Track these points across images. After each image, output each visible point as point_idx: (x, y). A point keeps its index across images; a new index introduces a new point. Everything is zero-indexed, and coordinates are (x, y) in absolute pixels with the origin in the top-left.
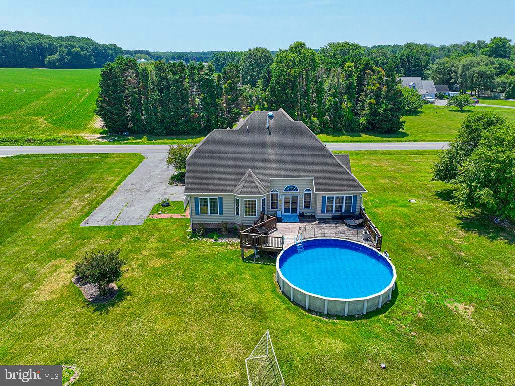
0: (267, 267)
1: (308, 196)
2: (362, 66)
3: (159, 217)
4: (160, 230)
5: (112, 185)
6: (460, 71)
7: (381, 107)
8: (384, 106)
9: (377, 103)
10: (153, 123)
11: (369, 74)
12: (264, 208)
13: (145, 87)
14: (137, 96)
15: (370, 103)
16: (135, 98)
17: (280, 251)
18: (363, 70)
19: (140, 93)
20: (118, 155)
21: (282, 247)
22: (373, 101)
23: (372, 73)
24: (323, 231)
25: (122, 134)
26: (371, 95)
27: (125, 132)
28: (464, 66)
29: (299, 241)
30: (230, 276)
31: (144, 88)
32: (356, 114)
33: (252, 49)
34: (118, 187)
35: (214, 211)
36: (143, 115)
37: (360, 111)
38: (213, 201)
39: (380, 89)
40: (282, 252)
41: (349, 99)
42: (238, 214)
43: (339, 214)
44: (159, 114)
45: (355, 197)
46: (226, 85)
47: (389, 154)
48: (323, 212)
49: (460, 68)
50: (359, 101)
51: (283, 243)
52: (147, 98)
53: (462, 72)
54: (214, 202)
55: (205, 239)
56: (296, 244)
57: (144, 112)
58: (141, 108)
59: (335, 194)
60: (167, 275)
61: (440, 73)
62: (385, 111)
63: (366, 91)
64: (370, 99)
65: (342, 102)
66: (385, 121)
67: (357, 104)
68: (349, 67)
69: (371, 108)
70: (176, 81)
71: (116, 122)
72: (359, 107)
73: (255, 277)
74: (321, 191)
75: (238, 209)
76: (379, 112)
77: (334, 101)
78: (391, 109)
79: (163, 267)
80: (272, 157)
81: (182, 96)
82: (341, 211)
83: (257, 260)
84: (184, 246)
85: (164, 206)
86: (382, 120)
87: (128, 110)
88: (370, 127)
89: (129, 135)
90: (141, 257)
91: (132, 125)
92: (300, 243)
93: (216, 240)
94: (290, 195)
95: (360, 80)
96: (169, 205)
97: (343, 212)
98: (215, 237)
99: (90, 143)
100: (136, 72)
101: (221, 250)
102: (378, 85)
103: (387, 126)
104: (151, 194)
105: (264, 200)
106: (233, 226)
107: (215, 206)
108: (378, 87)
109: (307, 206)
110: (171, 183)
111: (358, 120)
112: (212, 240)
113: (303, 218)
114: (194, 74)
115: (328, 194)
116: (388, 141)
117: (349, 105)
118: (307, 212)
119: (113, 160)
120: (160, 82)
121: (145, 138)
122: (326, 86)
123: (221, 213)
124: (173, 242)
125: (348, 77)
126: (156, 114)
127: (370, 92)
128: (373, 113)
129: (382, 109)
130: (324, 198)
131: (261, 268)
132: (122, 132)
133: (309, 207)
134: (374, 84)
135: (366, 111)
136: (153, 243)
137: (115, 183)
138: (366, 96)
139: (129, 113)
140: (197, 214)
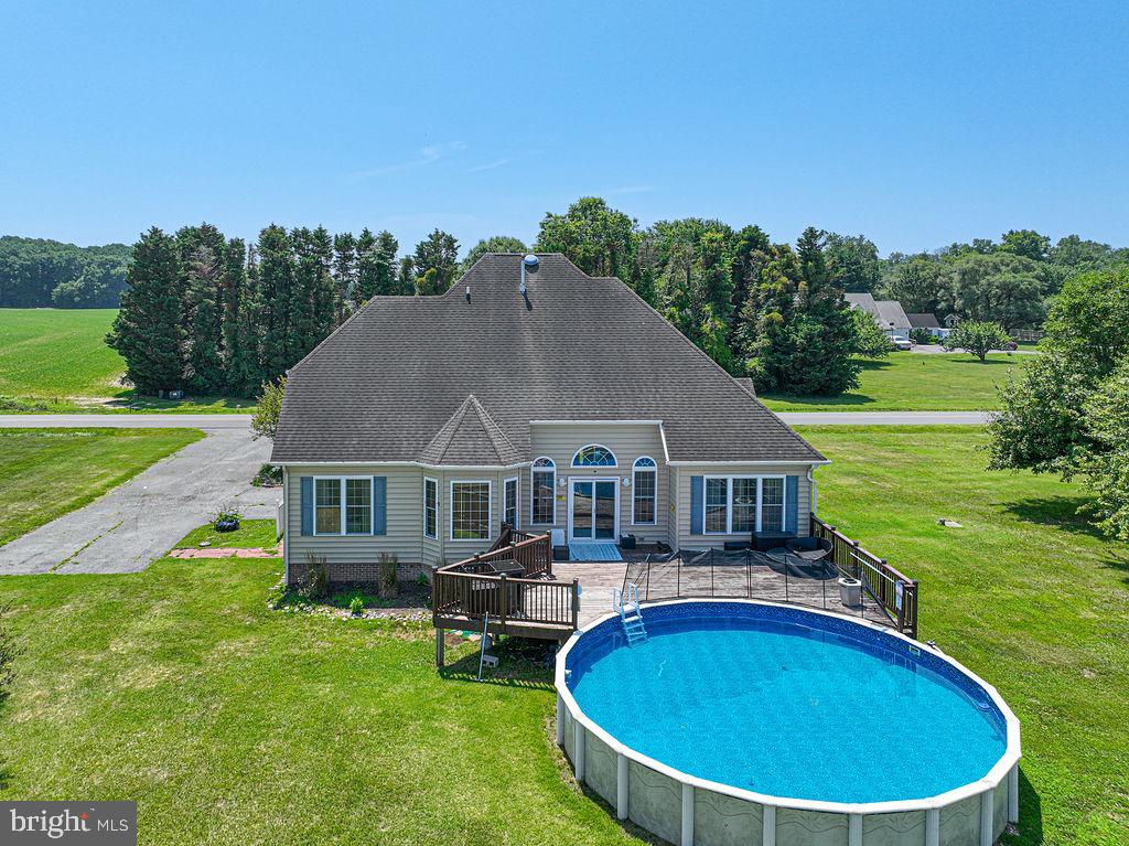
0: (524, 697)
1: (644, 483)
2: (743, 242)
3: (198, 554)
4: (187, 586)
5: (98, 485)
6: (956, 285)
7: (797, 330)
8: (804, 328)
9: (787, 320)
10: (244, 367)
11: (760, 259)
12: (511, 514)
13: (234, 282)
14: (213, 302)
15: (770, 323)
16: (207, 310)
17: (566, 635)
18: (745, 252)
19: (219, 299)
20: (139, 431)
21: (574, 623)
22: (776, 316)
23: (768, 257)
24: (703, 582)
25: (166, 397)
26: (769, 303)
27: (175, 389)
28: (964, 273)
29: (628, 608)
30: (392, 721)
31: (229, 286)
32: (736, 352)
33: (487, 240)
34: (110, 492)
35: (357, 521)
36: (222, 348)
37: (744, 344)
38: (357, 490)
39: (789, 290)
40: (574, 639)
41: (718, 312)
42: (431, 531)
43: (745, 536)
44: (261, 348)
45: (793, 480)
46: (424, 279)
47: (838, 432)
48: (695, 530)
49: (956, 277)
50: (740, 320)
51: (575, 607)
52: (235, 310)
53: (963, 287)
54: (359, 493)
55: (323, 610)
56: (619, 617)
57: (224, 342)
58: (218, 333)
59: (730, 472)
60: (168, 715)
61: (910, 289)
62: (810, 338)
63: (755, 296)
64: (769, 312)
65: (700, 316)
66: (811, 365)
67: (735, 328)
68: (711, 241)
69: (772, 335)
70: (307, 269)
71: (154, 363)
72: (742, 336)
73: (478, 726)
74: (687, 459)
75: (431, 513)
76: (794, 342)
77: (680, 318)
78: (823, 335)
79: (162, 689)
80: (536, 364)
81: (318, 304)
82: (752, 528)
83: (488, 674)
84: (251, 628)
85: (221, 529)
86: (804, 362)
87: (186, 338)
88: (774, 382)
89: (183, 398)
90: (98, 657)
91: (191, 373)
92: (633, 613)
93: (357, 612)
94: (594, 475)
95: (740, 272)
96: (235, 528)
97: (759, 528)
98: (356, 602)
99: (83, 411)
100: (217, 252)
101: (370, 641)
102: (784, 279)
103: (818, 374)
104: (194, 506)
105: (512, 485)
106: (414, 575)
107: (362, 507)
108: (784, 284)
109: (644, 514)
110: (255, 483)
111: (744, 364)
112: (344, 614)
113: (630, 549)
114: (350, 258)
115: (709, 469)
116: (826, 410)
117: (720, 324)
118: (645, 533)
119: (123, 440)
120: (268, 271)
121: (221, 403)
122: (660, 284)
123: (381, 531)
124: (220, 619)
125: (711, 261)
126: (253, 346)
127: (767, 298)
128: (780, 346)
129: (801, 334)
130: (696, 481)
131: (501, 697)
132: (167, 391)
133: (652, 520)
134: (774, 279)
135: (763, 341)
136: (158, 619)
137: (105, 481)
138: (758, 306)
139: (188, 344)
140: (306, 532)
